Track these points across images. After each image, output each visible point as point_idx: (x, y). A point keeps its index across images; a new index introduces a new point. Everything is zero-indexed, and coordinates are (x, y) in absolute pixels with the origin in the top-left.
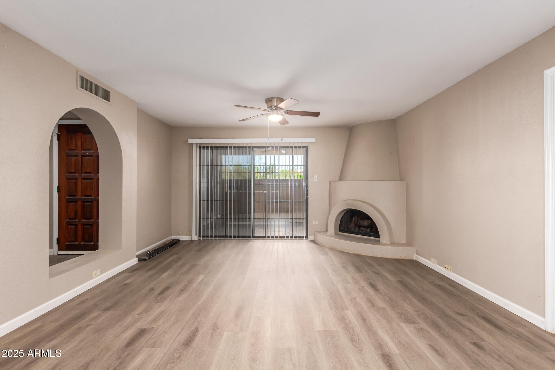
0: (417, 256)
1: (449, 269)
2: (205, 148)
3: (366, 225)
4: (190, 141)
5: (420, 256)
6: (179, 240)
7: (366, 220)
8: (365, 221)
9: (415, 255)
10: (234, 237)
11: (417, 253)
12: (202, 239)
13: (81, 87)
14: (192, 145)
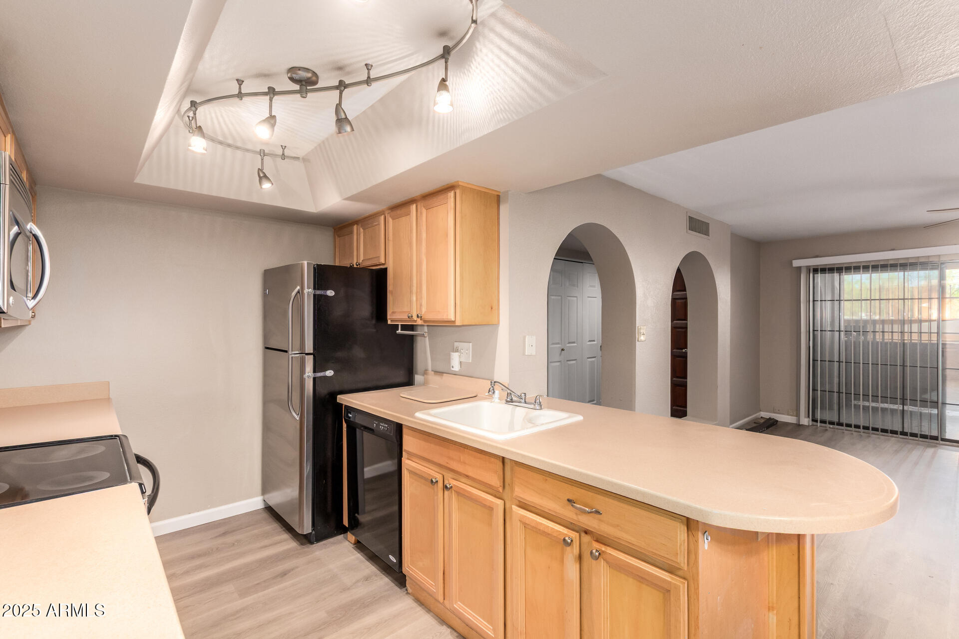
2: (818, 271)
4: (796, 263)
6: (777, 421)
10: (894, 432)
12: (819, 425)
13: (689, 229)
14: (799, 269)
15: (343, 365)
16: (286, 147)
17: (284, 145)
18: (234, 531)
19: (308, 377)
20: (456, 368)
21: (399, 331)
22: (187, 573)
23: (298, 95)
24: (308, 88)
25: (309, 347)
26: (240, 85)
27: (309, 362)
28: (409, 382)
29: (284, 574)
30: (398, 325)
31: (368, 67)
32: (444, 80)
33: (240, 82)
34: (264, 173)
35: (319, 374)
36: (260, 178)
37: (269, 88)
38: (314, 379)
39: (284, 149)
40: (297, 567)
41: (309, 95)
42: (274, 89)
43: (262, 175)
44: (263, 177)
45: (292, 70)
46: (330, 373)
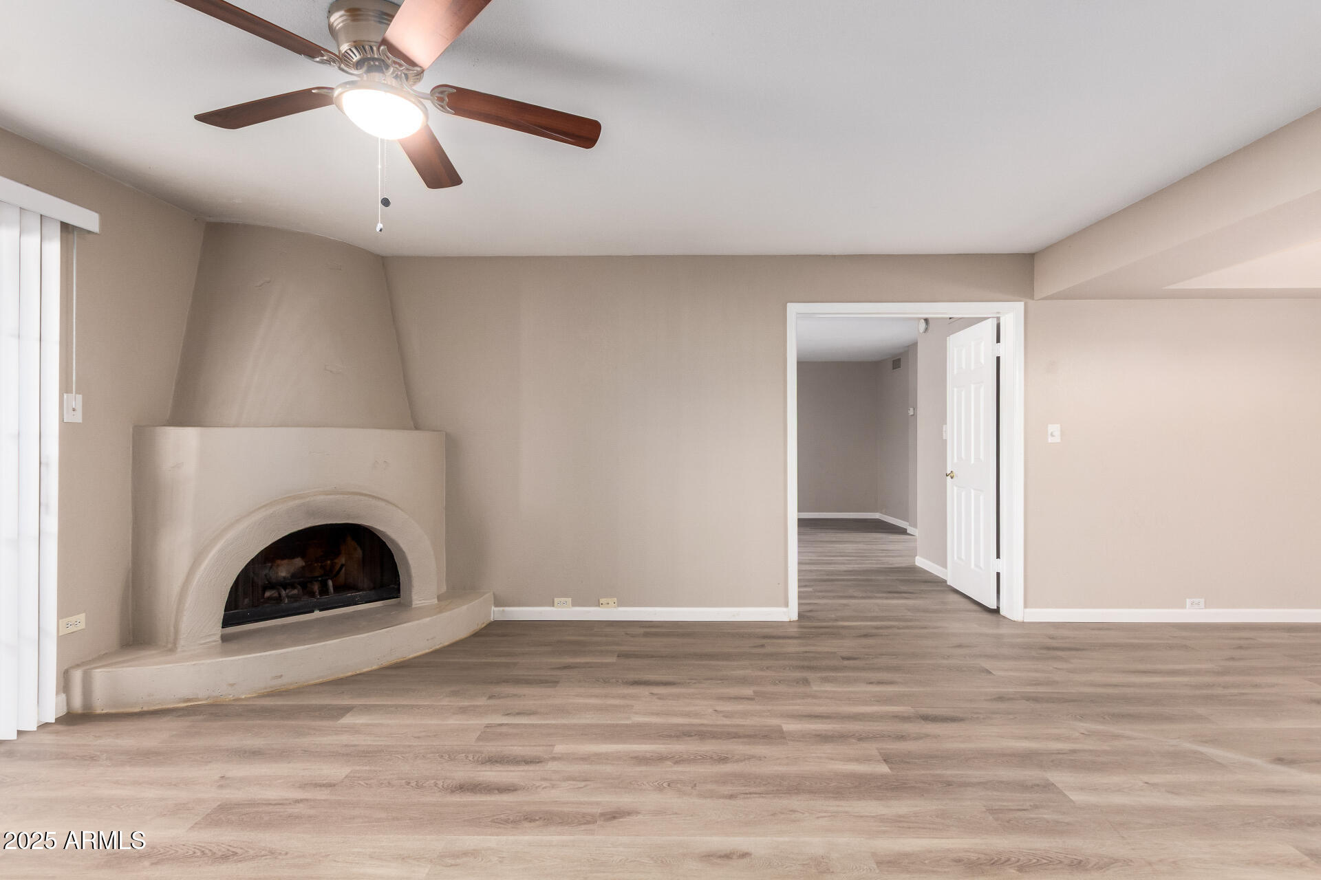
0: (501, 609)
1: (611, 603)
3: (284, 578)
5: (509, 606)
7: (286, 561)
8: (278, 566)
9: (493, 607)
11: (499, 602)
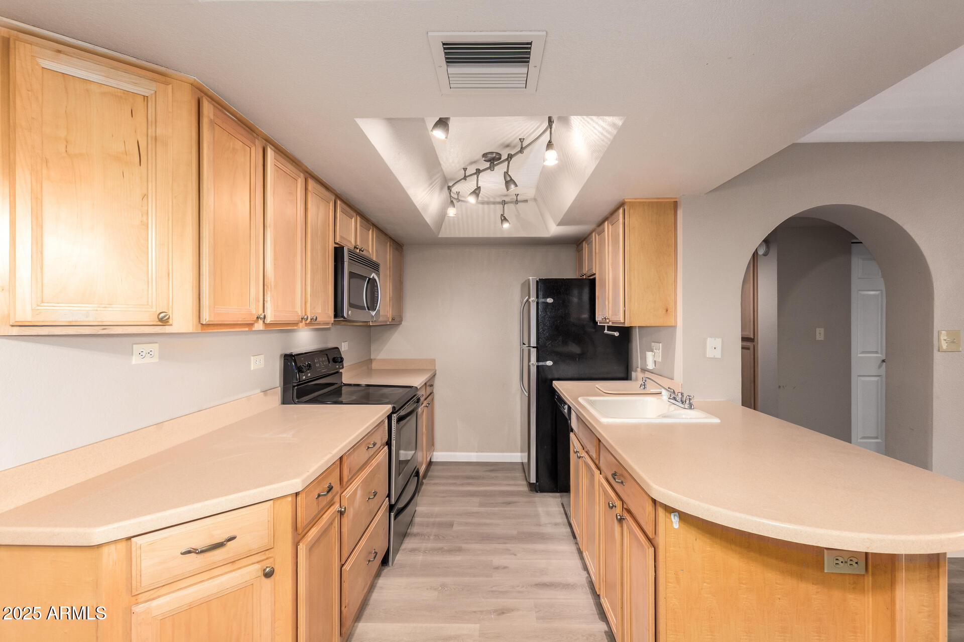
15: (561, 357)
16: (518, 194)
17: (517, 194)
18: (498, 470)
19: (533, 364)
20: (650, 366)
21: (606, 331)
22: (462, 485)
23: (489, 170)
24: (495, 163)
25: (533, 342)
26: (465, 171)
27: (534, 352)
28: (627, 377)
29: (509, 503)
30: (604, 326)
31: (522, 140)
32: (550, 142)
33: (465, 169)
34: (504, 217)
35: (541, 364)
36: (502, 220)
37: (476, 169)
38: (538, 367)
39: (517, 197)
40: (519, 502)
41: (496, 168)
42: (479, 169)
43: (503, 219)
44: (504, 219)
45: (484, 155)
46: (549, 363)
